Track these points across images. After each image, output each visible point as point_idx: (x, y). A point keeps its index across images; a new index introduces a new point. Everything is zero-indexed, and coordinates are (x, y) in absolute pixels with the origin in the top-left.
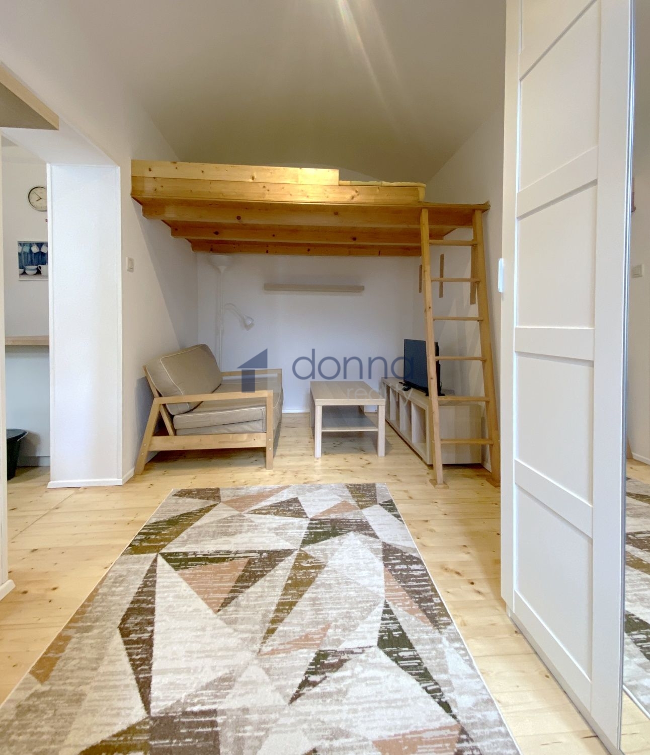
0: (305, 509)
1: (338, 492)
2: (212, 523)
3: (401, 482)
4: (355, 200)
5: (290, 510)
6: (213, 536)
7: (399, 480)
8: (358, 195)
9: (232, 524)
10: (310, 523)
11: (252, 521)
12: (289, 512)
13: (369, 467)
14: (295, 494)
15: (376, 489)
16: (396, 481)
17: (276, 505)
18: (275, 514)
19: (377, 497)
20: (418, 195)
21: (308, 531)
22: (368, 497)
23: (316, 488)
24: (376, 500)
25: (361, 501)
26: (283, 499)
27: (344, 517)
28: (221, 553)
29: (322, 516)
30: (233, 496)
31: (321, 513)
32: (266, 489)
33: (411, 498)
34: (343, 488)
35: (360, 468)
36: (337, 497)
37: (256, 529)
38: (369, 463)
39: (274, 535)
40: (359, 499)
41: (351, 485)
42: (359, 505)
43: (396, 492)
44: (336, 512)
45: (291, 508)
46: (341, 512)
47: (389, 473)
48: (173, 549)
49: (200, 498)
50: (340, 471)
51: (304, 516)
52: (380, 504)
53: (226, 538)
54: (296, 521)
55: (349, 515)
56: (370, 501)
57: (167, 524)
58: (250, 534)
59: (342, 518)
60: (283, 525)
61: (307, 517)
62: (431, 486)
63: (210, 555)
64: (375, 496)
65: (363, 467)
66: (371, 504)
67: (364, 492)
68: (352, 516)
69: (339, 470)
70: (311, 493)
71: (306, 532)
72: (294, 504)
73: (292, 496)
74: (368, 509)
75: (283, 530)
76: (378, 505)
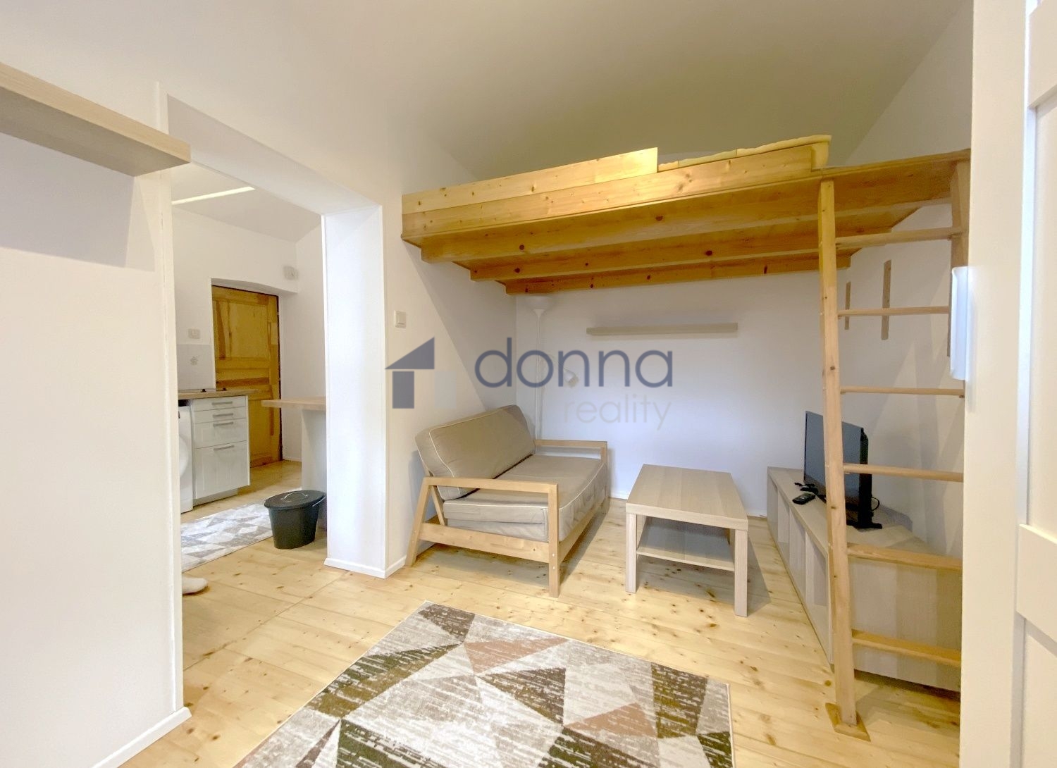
0: (566, 700)
1: (633, 678)
2: (430, 682)
3: (763, 689)
4: (685, 190)
5: (542, 695)
6: (417, 712)
7: (758, 683)
8: (690, 181)
9: (453, 694)
10: (560, 739)
11: (479, 700)
12: (540, 700)
13: (708, 633)
14: (565, 661)
15: (703, 695)
16: (750, 684)
17: (528, 674)
18: (518, 696)
19: (701, 716)
20: (812, 160)
21: (548, 756)
22: (683, 708)
23: (601, 657)
24: (695, 725)
25: (667, 716)
26: (544, 666)
27: (622, 747)
28: (407, 755)
29: (584, 727)
30: (483, 637)
31: (586, 720)
32: (530, 635)
33: (771, 740)
34: (647, 671)
35: (691, 631)
36: (629, 691)
37: (476, 719)
38: (713, 625)
39: (492, 743)
40: (664, 707)
41: (662, 668)
42: (658, 725)
43: (743, 713)
44: (611, 728)
45: (547, 690)
46: (622, 731)
47: (742, 658)
48: (360, 718)
49: (444, 628)
50: (656, 631)
51: (558, 717)
52: (700, 738)
53: (428, 723)
54: (541, 722)
55: (632, 745)
56: (682, 720)
57: (384, 665)
58: (462, 728)
59: (616, 747)
60: (518, 726)
61: (561, 722)
62: (826, 723)
63: (392, 752)
64: (698, 710)
65: (699, 631)
66: (683, 729)
67: (679, 694)
68: (636, 749)
69: (654, 626)
70: (590, 667)
71: (544, 759)
72: (554, 682)
73: (559, 664)
74: (673, 740)
75: (512, 737)
76: (695, 739)
